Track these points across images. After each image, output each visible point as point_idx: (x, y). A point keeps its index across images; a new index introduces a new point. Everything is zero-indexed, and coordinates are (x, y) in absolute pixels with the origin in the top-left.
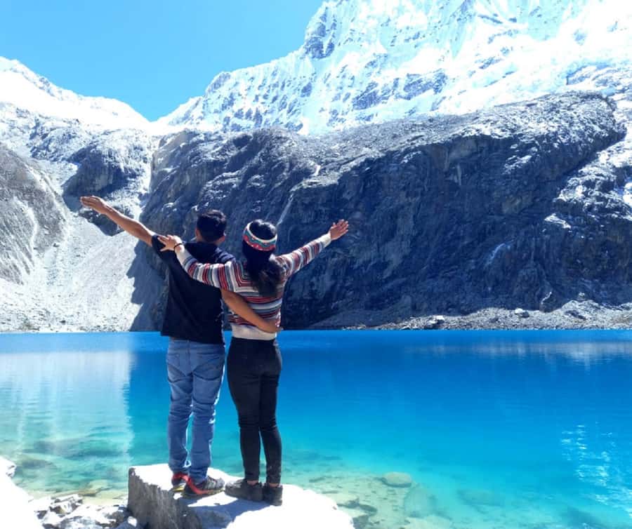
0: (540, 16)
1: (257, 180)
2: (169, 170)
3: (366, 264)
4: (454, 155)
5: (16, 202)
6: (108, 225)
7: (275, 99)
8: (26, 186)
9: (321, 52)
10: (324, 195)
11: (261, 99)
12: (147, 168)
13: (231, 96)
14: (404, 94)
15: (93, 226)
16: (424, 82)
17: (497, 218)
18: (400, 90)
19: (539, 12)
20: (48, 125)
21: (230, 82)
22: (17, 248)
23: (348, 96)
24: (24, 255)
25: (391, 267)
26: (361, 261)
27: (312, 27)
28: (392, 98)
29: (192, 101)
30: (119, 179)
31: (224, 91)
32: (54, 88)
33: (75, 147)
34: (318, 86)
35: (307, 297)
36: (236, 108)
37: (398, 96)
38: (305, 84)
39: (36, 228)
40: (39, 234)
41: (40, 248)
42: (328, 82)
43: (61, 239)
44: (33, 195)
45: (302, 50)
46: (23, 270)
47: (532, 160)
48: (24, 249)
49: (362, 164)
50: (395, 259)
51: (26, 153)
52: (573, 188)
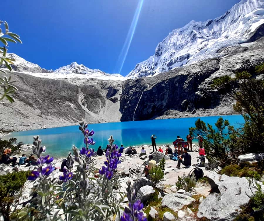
0: (215, 34)
1: (137, 90)
2: (125, 88)
3: (159, 106)
4: (176, 80)
5: (98, 99)
6: (114, 101)
7: (149, 67)
8: (99, 95)
9: (159, 55)
10: (149, 92)
11: (146, 68)
12: (121, 88)
13: (140, 69)
14: (179, 61)
15: (111, 102)
16: (184, 57)
17: (184, 93)
18: (178, 60)
19: (215, 33)
20: (104, 82)
21: (140, 65)
22: (98, 108)
23: (166, 64)
24: (99, 109)
25: (164, 106)
26: (158, 105)
27: (157, 49)
28: (176, 63)
29: (132, 71)
30: (116, 91)
31: (138, 68)
32: (105, 73)
33: (108, 86)
34: (159, 63)
35: (147, 113)
36: (141, 71)
37: (178, 62)
38: (156, 63)
39: (101, 103)
40: (102, 105)
41: (102, 107)
42: (161, 61)
43: (105, 105)
44: (100, 97)
45: (154, 55)
46: (99, 112)
47: (192, 79)
48: (99, 108)
49: (157, 84)
50: (165, 104)
51: (99, 89)
52: (202, 84)
